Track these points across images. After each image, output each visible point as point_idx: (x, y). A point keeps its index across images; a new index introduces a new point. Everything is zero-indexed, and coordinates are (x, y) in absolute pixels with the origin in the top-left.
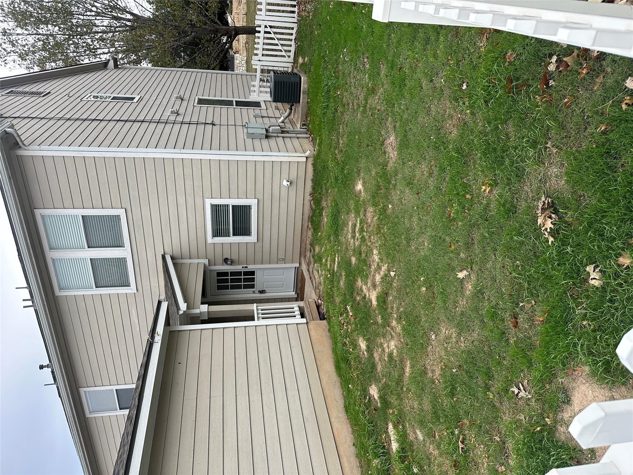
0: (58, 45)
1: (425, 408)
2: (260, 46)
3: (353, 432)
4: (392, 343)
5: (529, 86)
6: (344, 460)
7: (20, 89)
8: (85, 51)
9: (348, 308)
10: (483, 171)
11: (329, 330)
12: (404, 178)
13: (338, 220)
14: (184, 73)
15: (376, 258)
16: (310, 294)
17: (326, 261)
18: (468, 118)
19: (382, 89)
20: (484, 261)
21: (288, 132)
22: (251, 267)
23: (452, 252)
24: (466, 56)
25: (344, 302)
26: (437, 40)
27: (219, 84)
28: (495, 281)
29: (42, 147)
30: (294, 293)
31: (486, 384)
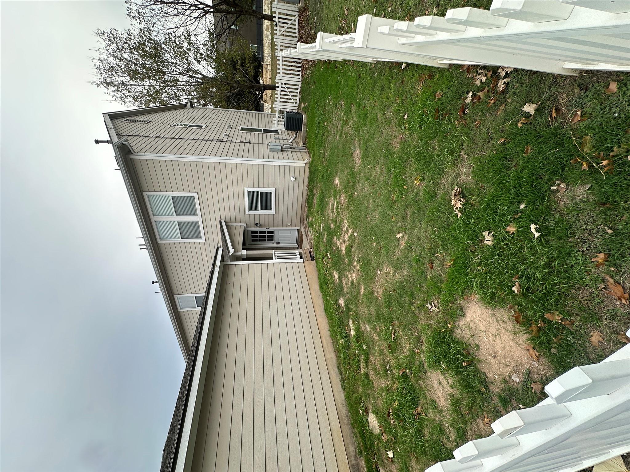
0: (156, 92)
1: (372, 313)
2: (278, 96)
3: (329, 323)
4: (354, 275)
5: (451, 114)
6: (323, 339)
7: (133, 119)
8: (173, 97)
9: (328, 254)
10: (416, 171)
11: (317, 267)
12: (365, 176)
13: (323, 202)
14: (233, 112)
15: (346, 225)
16: (306, 245)
17: (316, 226)
18: (407, 137)
19: (352, 121)
20: (413, 228)
21: (294, 148)
22: (271, 229)
23: (393, 222)
24: (408, 96)
25: (326, 250)
26: (389, 87)
27: (254, 119)
28: (420, 240)
29: (146, 154)
30: (296, 244)
31: (411, 302)
